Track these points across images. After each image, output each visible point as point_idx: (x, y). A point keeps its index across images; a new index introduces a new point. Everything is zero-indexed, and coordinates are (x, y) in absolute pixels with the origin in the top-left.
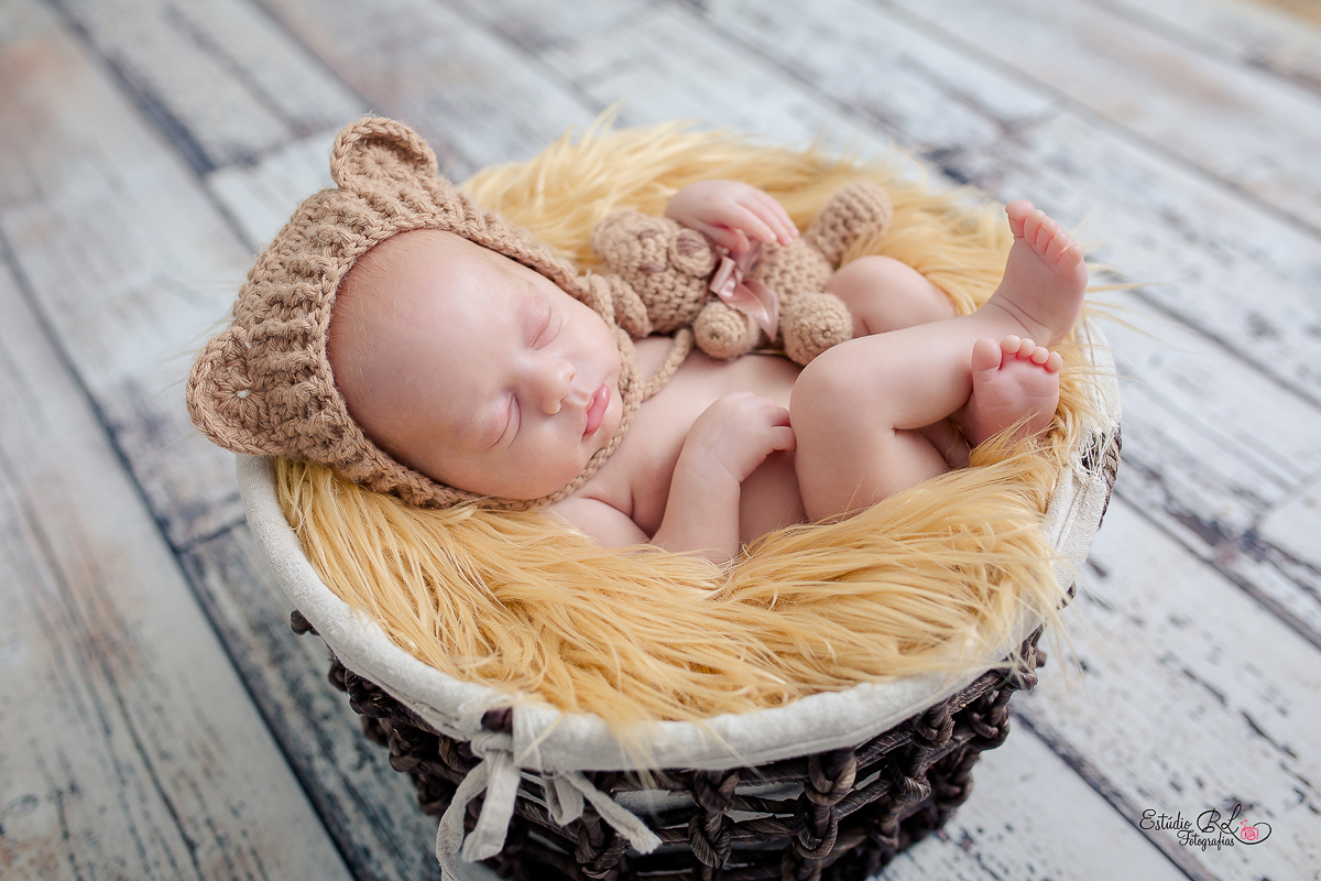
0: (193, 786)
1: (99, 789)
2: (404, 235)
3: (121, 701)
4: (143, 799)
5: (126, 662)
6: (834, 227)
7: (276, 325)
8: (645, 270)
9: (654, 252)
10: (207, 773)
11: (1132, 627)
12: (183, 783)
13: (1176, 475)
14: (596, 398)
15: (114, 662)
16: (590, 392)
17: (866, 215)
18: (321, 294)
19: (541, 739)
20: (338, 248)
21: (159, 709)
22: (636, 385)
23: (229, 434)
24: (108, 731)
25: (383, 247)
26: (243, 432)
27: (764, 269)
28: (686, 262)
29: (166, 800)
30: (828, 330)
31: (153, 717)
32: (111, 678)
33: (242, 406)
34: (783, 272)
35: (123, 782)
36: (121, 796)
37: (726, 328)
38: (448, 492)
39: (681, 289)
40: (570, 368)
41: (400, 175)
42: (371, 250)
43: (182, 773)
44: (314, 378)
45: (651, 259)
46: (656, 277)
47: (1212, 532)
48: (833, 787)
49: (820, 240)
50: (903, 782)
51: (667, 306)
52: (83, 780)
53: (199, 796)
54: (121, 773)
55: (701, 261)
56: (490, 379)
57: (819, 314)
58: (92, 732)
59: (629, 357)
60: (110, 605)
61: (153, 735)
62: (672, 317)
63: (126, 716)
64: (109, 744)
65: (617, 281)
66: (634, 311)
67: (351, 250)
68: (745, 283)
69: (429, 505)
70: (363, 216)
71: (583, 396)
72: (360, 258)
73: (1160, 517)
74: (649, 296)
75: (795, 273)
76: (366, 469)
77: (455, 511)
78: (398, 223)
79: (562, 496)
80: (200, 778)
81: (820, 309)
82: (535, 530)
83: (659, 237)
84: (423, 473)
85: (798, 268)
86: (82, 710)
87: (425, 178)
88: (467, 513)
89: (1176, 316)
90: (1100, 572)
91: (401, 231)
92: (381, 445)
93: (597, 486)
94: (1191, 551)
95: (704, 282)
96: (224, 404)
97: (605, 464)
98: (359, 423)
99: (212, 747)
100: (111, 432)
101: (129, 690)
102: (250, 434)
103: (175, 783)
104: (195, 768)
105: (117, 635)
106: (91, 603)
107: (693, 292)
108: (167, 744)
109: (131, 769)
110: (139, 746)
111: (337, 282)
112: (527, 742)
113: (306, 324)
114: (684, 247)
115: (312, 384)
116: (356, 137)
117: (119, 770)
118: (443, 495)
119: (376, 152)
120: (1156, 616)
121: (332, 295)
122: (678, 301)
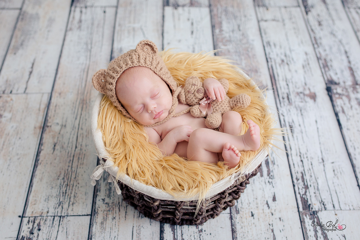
0: (83, 137)
1: (68, 129)
2: (140, 67)
3: (81, 114)
4: (74, 134)
5: (86, 107)
6: (235, 101)
7: (111, 73)
8: (189, 92)
9: (193, 89)
10: (86, 136)
11: (270, 214)
12: (82, 135)
13: (311, 190)
14: (159, 113)
15: (85, 106)
16: (158, 112)
17: (242, 103)
18: (119, 71)
19: (108, 166)
20: (132, 62)
21: (86, 120)
22: (172, 114)
23: (97, 87)
24: (76, 119)
25: (135, 68)
26: (100, 87)
27: (215, 103)
28: (196, 94)
30: (212, 123)
31: (84, 120)
32: (82, 110)
33: (101, 83)
34: (218, 105)
35: (73, 130)
36: (71, 132)
37: (195, 112)
38: (129, 115)
39: (194, 99)
40: (156, 106)
41: (149, 53)
42: (132, 67)
43: (83, 134)
44: (112, 86)
45: (191, 90)
46: (190, 94)
47: (307, 206)
48: (153, 203)
49: (231, 102)
50: (176, 211)
51: (190, 101)
52: (67, 126)
53: (83, 139)
54: (74, 127)
55: (200, 95)
56: (140, 101)
57: (212, 119)
58: (74, 117)
59: (174, 108)
60: (90, 95)
61: (82, 124)
62: (190, 103)
63: (80, 118)
64: (75, 121)
65: (183, 91)
66: (182, 99)
67: (129, 66)
68: (209, 104)
69: (125, 116)
70: (134, 60)
71: (156, 112)
72: (130, 68)
73: (298, 196)
74: (187, 97)
75: (220, 107)
76: (115, 104)
77: (128, 119)
78: (140, 65)
79: (149, 126)
80: (85, 136)
81: (213, 118)
82: (138, 130)
83: (196, 87)
84: (126, 110)
85: (221, 106)
86: (74, 112)
87: (154, 56)
88: (130, 121)
90: (274, 199)
91: (140, 66)
92: (120, 102)
93: (156, 128)
94: (298, 208)
95: (199, 100)
96: (99, 81)
97: (159, 125)
98: (117, 97)
101: (84, 113)
102: (101, 88)
103: (80, 134)
104: (85, 134)
105: (88, 102)
106: (87, 93)
107: (196, 101)
108: (83, 127)
109: (75, 128)
110: (79, 125)
111: (123, 70)
112: (106, 166)
113: (115, 76)
114: (198, 91)
115: (111, 86)
116: (143, 43)
117: (73, 127)
118: (128, 115)
119: (147, 47)
120: (277, 215)
121: (121, 72)
122: (192, 101)
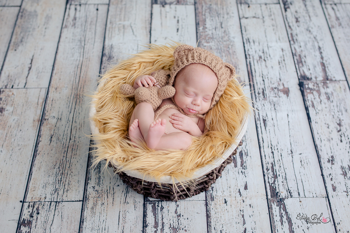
0: (76, 130)
1: (64, 122)
3: (75, 108)
4: (69, 127)
5: (80, 102)
11: (242, 201)
13: (280, 179)
15: (78, 101)
24: (70, 113)
29: (71, 129)
31: (78, 114)
32: (76, 104)
35: (68, 123)
36: (66, 125)
43: (76, 126)
47: (275, 193)
52: (63, 119)
53: (76, 132)
54: (68, 120)
58: (68, 111)
61: (76, 117)
63: (74, 111)
64: (69, 115)
80: (78, 129)
86: (69, 106)
89: (316, 146)
90: (246, 188)
94: (267, 195)
99: (83, 125)
100: (103, 55)
101: (77, 107)
103: (74, 127)
104: (78, 127)
105: (81, 96)
106: (81, 88)
108: (77, 120)
109: (70, 121)
110: (73, 118)
120: (248, 202)
